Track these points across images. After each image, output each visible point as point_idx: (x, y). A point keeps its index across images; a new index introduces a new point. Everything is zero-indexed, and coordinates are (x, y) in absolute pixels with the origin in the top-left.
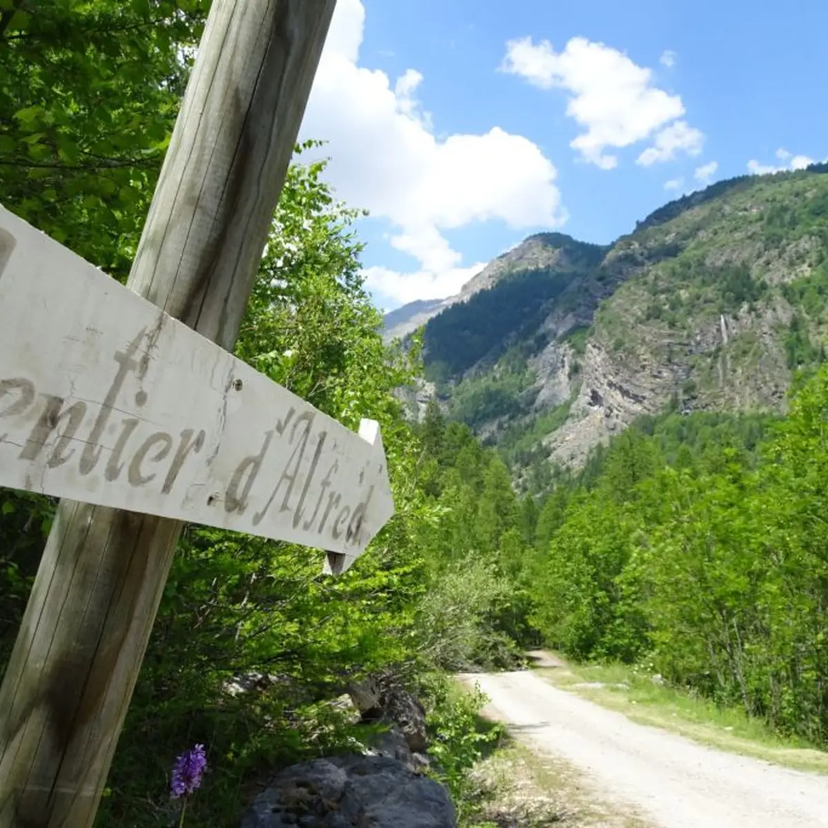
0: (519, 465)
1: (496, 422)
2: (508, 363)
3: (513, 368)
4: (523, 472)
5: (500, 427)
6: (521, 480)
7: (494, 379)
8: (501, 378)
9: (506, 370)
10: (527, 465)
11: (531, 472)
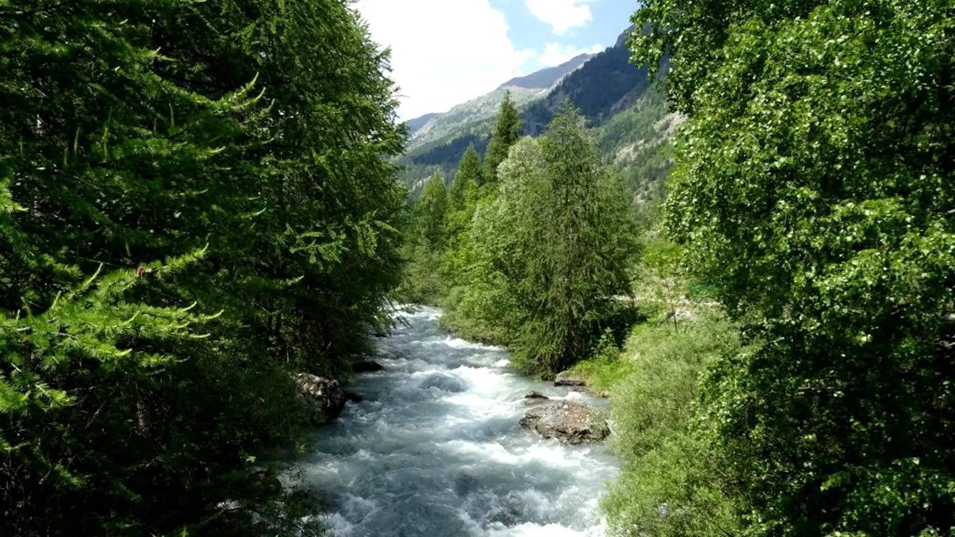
0: (647, 180)
1: (633, 146)
2: (649, 96)
3: (653, 101)
4: (650, 185)
5: (636, 149)
6: (646, 193)
7: (636, 110)
8: (642, 109)
9: (647, 103)
10: (654, 179)
11: (657, 185)
